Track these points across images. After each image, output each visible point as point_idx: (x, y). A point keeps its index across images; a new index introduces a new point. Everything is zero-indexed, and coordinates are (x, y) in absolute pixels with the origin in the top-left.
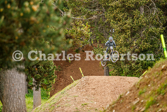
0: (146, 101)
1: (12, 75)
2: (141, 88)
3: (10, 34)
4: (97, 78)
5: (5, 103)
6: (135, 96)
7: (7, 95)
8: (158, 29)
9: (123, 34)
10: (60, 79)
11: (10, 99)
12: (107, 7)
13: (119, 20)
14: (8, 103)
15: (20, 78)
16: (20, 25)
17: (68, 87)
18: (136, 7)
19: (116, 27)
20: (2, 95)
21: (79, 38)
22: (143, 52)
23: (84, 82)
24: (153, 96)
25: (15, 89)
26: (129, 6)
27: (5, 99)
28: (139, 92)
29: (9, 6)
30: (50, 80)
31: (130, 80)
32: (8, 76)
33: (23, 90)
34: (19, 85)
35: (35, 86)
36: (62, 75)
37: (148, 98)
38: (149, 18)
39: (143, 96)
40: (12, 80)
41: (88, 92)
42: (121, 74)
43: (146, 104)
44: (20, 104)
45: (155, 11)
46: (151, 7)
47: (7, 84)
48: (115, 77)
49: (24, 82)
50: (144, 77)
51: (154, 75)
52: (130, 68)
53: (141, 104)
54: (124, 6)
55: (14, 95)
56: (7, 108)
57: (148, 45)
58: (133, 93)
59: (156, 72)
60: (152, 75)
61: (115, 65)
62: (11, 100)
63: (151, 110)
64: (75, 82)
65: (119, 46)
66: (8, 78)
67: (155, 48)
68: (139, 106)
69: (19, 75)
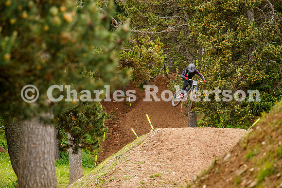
0: (259, 169)
1: (32, 129)
2: (249, 148)
3: (27, 61)
4: (176, 131)
5: (21, 176)
6: (239, 161)
7: (25, 162)
8: (279, 48)
9: (219, 57)
10: (114, 133)
11: (30, 168)
12: (191, 13)
13: (212, 34)
14: (26, 175)
15: (46, 134)
16: (44, 46)
17: (127, 147)
18: (241, 11)
19: (207, 46)
20: (17, 162)
21: (145, 65)
22: (252, 86)
23: (155, 138)
24: (270, 161)
25: (38, 152)
26: (228, 10)
27: (21, 169)
28: (247, 155)
29: (25, 15)
30: (98, 135)
31: (231, 134)
32: (26, 131)
33: (51, 153)
34: (45, 144)
35: (72, 146)
36: (117, 127)
37: (262, 164)
38: (264, 28)
39: (254, 162)
40: (33, 137)
41: (161, 155)
42: (217, 124)
43: (259, 175)
44: (46, 177)
45: (273, 16)
46: (265, 10)
47: (25, 144)
48: (206, 128)
49: (53, 141)
50: (255, 129)
51: (271, 126)
52: (232, 115)
53: (251, 175)
54: (220, 10)
55: (37, 162)
56: (25, 184)
57: (261, 75)
58: (237, 156)
59: (275, 121)
60: (268, 126)
61: (206, 109)
62: (32, 170)
63: (266, 185)
64: (139, 139)
65: (213, 77)
66: (25, 133)
67: (274, 80)
68: (247, 178)
69: (44, 128)
